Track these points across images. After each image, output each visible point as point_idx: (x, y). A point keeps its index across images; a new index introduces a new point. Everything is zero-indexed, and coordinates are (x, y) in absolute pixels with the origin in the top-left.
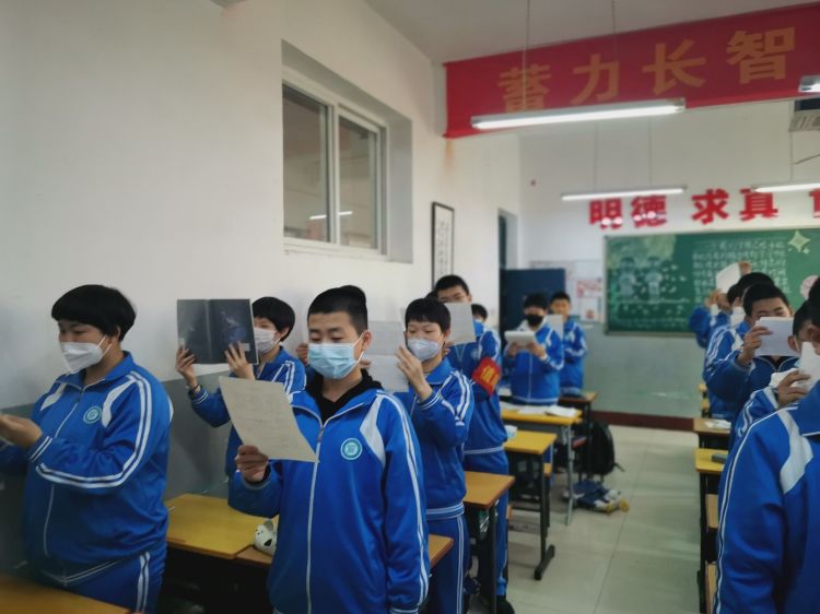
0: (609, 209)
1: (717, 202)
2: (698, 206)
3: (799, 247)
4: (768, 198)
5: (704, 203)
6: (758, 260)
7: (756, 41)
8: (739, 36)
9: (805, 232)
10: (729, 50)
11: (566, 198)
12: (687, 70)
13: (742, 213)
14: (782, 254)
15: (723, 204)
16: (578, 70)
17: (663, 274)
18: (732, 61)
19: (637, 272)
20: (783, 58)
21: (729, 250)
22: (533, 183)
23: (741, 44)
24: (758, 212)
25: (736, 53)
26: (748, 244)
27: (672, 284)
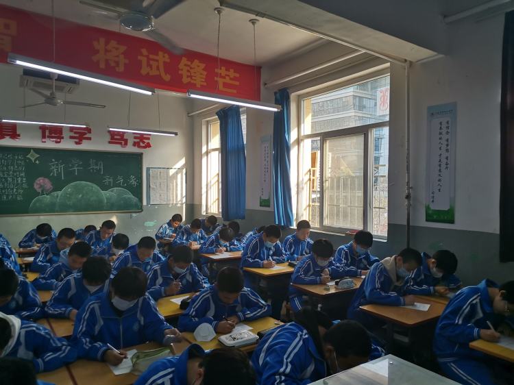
3: (33, 159)
4: (14, 126)
6: (7, 166)
9: (37, 150)
14: (23, 163)
20: (9, 38)
24: (8, 135)
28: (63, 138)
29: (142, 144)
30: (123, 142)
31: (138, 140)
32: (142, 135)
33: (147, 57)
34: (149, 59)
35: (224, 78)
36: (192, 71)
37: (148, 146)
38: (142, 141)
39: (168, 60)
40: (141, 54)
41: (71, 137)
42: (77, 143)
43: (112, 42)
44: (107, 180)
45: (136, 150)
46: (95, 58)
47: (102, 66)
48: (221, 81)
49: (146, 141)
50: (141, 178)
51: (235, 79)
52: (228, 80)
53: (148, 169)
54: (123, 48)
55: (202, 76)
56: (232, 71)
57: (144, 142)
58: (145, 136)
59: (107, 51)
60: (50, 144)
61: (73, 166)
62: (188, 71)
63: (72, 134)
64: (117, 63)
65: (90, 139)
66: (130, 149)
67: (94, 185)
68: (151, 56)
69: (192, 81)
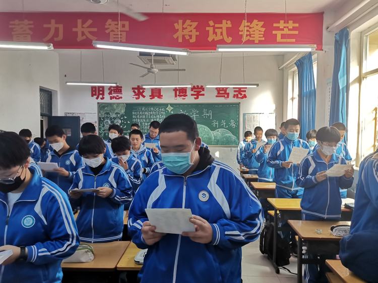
0: (99, 91)
1: (141, 91)
2: (134, 92)
3: (170, 111)
4: (159, 90)
5: (136, 91)
6: (156, 116)
7: (115, 25)
8: (109, 21)
9: (172, 105)
10: (106, 27)
11: (68, 84)
12: (90, 32)
13: (150, 96)
14: (164, 113)
15: (143, 92)
16: (45, 26)
17: (121, 120)
18: (107, 31)
19: (111, 119)
20: (125, 33)
21: (145, 111)
22: (65, 76)
23: (110, 25)
24: (156, 96)
25: (109, 28)
26: (152, 109)
27: (125, 124)
28: (187, 95)
29: (239, 96)
30: (226, 96)
31: (237, 93)
32: (240, 88)
33: (213, 26)
34: (214, 28)
35: (283, 30)
36: (251, 30)
37: (245, 96)
38: (240, 93)
39: (230, 26)
40: (209, 26)
41: (192, 95)
42: (195, 98)
43: (187, 21)
44: (215, 123)
45: (236, 100)
46: (175, 36)
47: (180, 40)
48: (279, 34)
49: (243, 93)
50: (239, 122)
51: (294, 29)
52: (286, 31)
53: (244, 115)
54: (195, 24)
55: (260, 33)
56: (291, 22)
57: (241, 94)
58: (242, 89)
59: (183, 29)
60: (180, 100)
61: (193, 114)
62: (247, 31)
63: (193, 93)
64: (191, 36)
65: (203, 95)
66: (231, 100)
67: (206, 127)
68: (217, 25)
69: (251, 39)
